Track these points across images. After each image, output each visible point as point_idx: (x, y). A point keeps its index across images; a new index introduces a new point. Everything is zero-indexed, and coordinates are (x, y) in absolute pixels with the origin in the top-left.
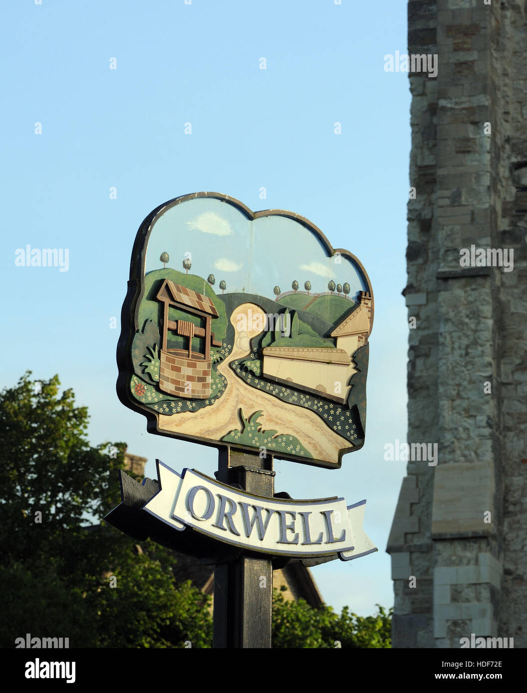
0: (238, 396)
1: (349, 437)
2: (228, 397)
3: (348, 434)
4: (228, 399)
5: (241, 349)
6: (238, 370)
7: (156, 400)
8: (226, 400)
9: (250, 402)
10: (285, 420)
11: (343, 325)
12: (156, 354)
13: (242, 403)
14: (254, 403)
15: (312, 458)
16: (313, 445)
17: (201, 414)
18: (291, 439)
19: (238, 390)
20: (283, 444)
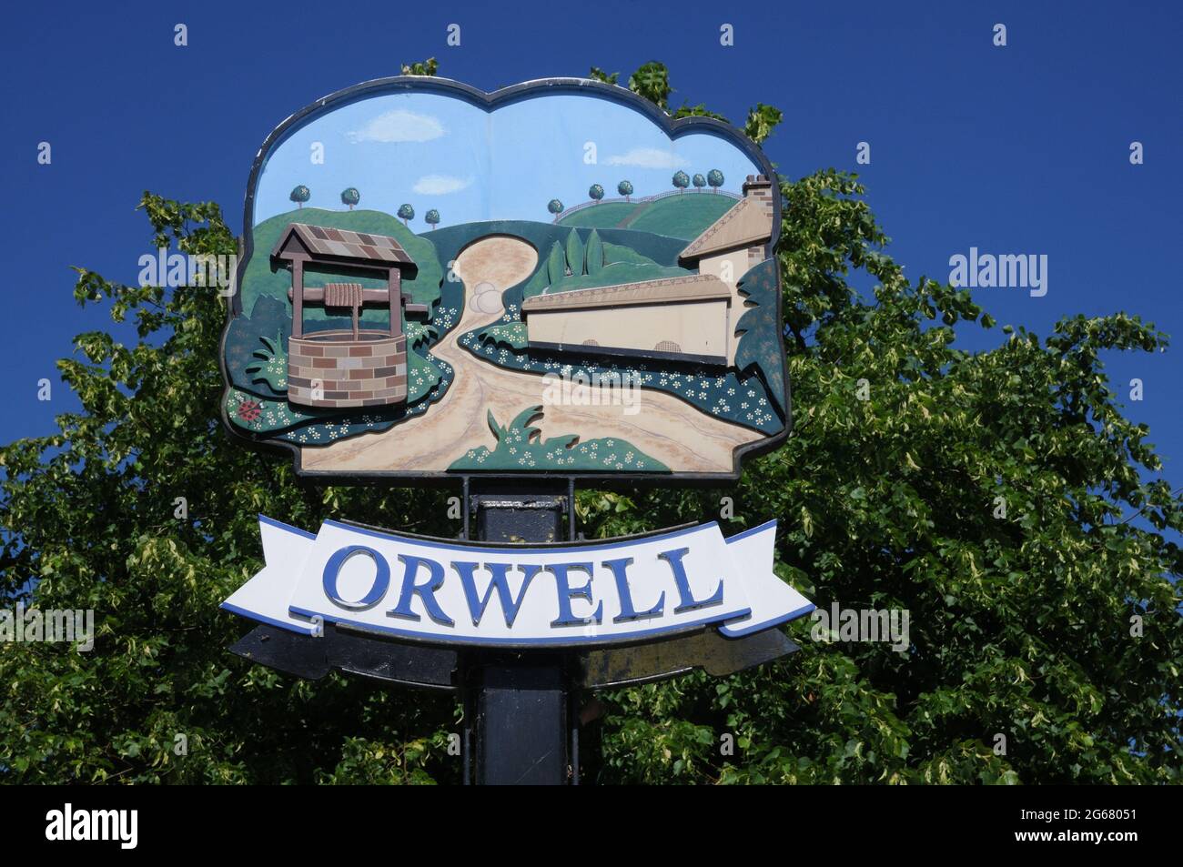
0: (481, 389)
1: (754, 421)
2: (460, 395)
3: (750, 416)
4: (459, 398)
5: (482, 311)
6: (477, 347)
7: (287, 422)
8: (454, 401)
9: (511, 397)
10: (595, 414)
11: (707, 235)
12: (277, 346)
13: (491, 400)
14: (517, 396)
15: (663, 470)
16: (667, 449)
17: (397, 433)
18: (610, 443)
19: (482, 379)
20: (593, 456)
